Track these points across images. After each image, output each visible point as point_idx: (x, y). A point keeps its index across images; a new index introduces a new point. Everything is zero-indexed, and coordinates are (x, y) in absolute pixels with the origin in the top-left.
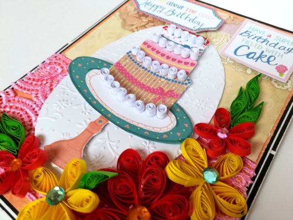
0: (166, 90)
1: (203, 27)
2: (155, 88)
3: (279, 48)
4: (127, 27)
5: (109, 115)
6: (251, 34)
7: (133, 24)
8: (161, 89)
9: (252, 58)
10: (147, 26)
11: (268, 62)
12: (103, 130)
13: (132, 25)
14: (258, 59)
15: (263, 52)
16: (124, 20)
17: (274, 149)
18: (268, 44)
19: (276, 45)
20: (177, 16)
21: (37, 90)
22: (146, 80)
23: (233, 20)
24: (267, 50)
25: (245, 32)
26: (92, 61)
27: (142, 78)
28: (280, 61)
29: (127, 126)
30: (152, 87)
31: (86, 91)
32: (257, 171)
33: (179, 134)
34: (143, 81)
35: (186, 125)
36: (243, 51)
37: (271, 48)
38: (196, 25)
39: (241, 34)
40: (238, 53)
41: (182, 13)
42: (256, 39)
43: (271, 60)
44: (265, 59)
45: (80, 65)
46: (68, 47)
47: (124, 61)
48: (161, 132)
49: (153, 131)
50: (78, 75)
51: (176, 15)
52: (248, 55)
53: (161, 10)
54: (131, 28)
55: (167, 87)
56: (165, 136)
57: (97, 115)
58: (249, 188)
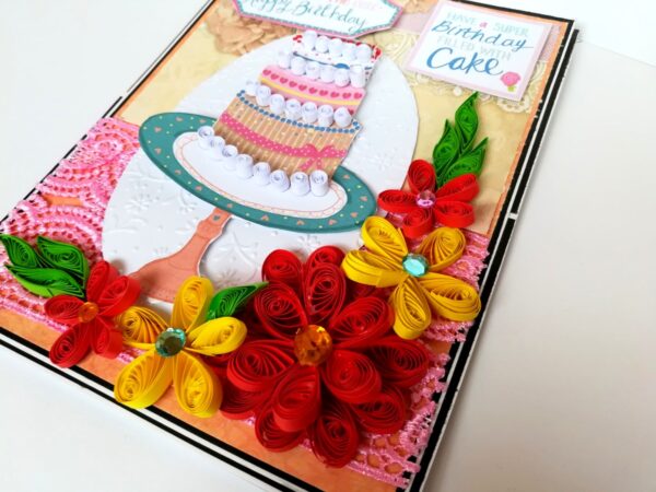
0: (320, 147)
1: (365, 27)
2: (301, 147)
3: (503, 44)
4: (226, 49)
5: (230, 206)
6: (452, 26)
7: (235, 40)
8: (312, 147)
9: (460, 67)
10: (262, 40)
11: (487, 70)
12: (224, 230)
13: (235, 43)
14: (469, 67)
15: (476, 55)
16: (218, 36)
17: (514, 210)
18: (484, 39)
19: (497, 38)
20: (315, 13)
21: (87, 189)
22: (280, 136)
23: (417, 6)
24: (484, 51)
25: (441, 25)
26: (179, 120)
27: (274, 134)
28: (506, 66)
29: (266, 218)
30: (294, 145)
31: (179, 172)
33: (354, 215)
34: (275, 139)
35: (364, 198)
36: (443, 58)
37: (489, 46)
38: (352, 25)
39: (435, 29)
40: (434, 63)
41: (324, 7)
42: (462, 33)
43: (491, 65)
44: (482, 67)
45: (158, 130)
46: (122, 103)
47: (235, 110)
48: (324, 217)
49: (310, 217)
50: (159, 147)
51: (312, 12)
52: (451, 65)
53: (283, 6)
54: (234, 49)
55: (321, 142)
56: (332, 222)
57: (208, 209)
58: (481, 276)
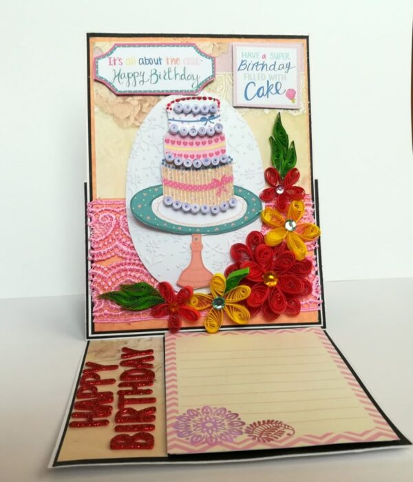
0: (219, 179)
1: (200, 81)
2: (210, 182)
3: (279, 69)
4: (125, 125)
5: (198, 230)
6: (248, 64)
7: (127, 116)
8: (215, 180)
9: (263, 95)
10: (144, 110)
11: (277, 91)
13: (128, 118)
14: (267, 92)
15: (268, 82)
16: (113, 115)
18: (268, 68)
19: (275, 65)
20: (164, 78)
22: (198, 180)
24: (271, 77)
25: (241, 65)
27: (194, 180)
28: (286, 86)
29: (217, 229)
30: (207, 183)
32: (313, 200)
33: (253, 210)
34: (197, 183)
35: (253, 199)
36: (252, 91)
37: (273, 73)
38: (191, 82)
39: (239, 69)
40: (249, 97)
41: (167, 71)
42: (255, 67)
43: (278, 88)
44: (273, 90)
47: (167, 174)
48: (241, 217)
49: (236, 220)
50: (147, 216)
51: (162, 77)
52: (258, 94)
53: (141, 78)
54: (130, 124)
55: (219, 176)
56: (246, 218)
57: (188, 239)
58: (314, 214)
